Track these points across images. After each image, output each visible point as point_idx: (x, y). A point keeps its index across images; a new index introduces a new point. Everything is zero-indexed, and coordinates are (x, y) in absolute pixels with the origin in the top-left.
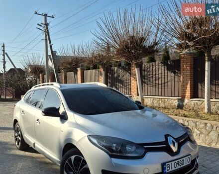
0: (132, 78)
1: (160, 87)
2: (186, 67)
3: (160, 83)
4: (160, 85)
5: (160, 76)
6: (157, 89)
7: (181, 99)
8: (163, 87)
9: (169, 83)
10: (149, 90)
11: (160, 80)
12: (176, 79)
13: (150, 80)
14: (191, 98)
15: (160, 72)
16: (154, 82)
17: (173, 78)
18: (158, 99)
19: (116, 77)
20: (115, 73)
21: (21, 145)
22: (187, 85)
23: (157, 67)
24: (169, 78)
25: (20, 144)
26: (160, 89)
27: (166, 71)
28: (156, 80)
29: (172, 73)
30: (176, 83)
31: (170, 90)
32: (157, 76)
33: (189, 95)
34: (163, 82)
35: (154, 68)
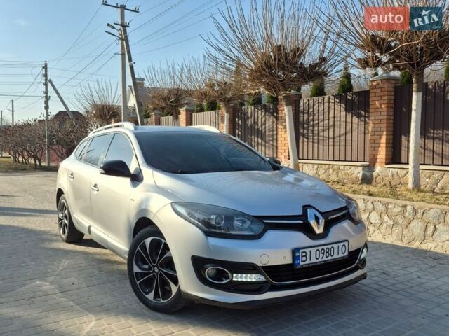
0: (280, 127)
1: (331, 143)
2: (381, 104)
3: (331, 135)
4: (331, 140)
5: (331, 123)
6: (326, 148)
7: (368, 166)
8: (337, 144)
9: (349, 136)
10: (310, 149)
11: (331, 130)
12: (361, 128)
13: (313, 131)
14: (386, 164)
15: (331, 115)
16: (321, 134)
17: (355, 126)
18: (327, 166)
19: (251, 126)
20: (248, 118)
21: (68, 233)
22: (380, 138)
23: (326, 104)
24: (349, 127)
25: (66, 231)
26: (331, 148)
27: (343, 113)
28: (323, 130)
29: (354, 117)
30: (361, 136)
31: (349, 148)
32: (326, 122)
33: (384, 157)
34: (337, 133)
35: (321, 108)
